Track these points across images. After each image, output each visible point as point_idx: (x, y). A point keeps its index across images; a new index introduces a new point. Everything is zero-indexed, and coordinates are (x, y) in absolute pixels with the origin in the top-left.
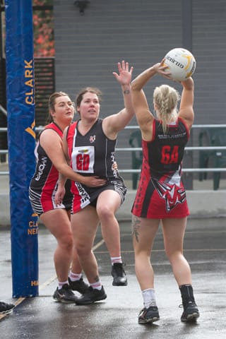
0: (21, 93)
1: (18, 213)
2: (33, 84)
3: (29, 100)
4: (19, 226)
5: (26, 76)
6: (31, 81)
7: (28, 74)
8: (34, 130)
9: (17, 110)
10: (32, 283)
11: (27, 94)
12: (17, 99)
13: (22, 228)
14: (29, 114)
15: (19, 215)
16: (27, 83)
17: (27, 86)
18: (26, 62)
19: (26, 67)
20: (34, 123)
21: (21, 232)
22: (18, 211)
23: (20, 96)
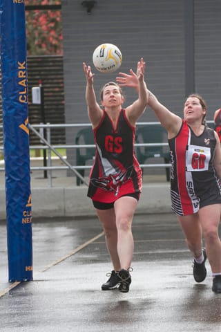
0: (16, 92)
1: (13, 203)
2: (26, 84)
3: (23, 99)
4: (14, 215)
5: (20, 77)
6: (24, 81)
7: (21, 74)
8: (27, 126)
9: (11, 108)
10: (27, 269)
11: (20, 93)
12: (12, 98)
13: (16, 217)
14: (22, 111)
15: (14, 205)
16: (20, 83)
17: (20, 85)
18: (19, 63)
19: (19, 68)
20: (28, 120)
21: (16, 221)
22: (13, 201)
23: (15, 94)
